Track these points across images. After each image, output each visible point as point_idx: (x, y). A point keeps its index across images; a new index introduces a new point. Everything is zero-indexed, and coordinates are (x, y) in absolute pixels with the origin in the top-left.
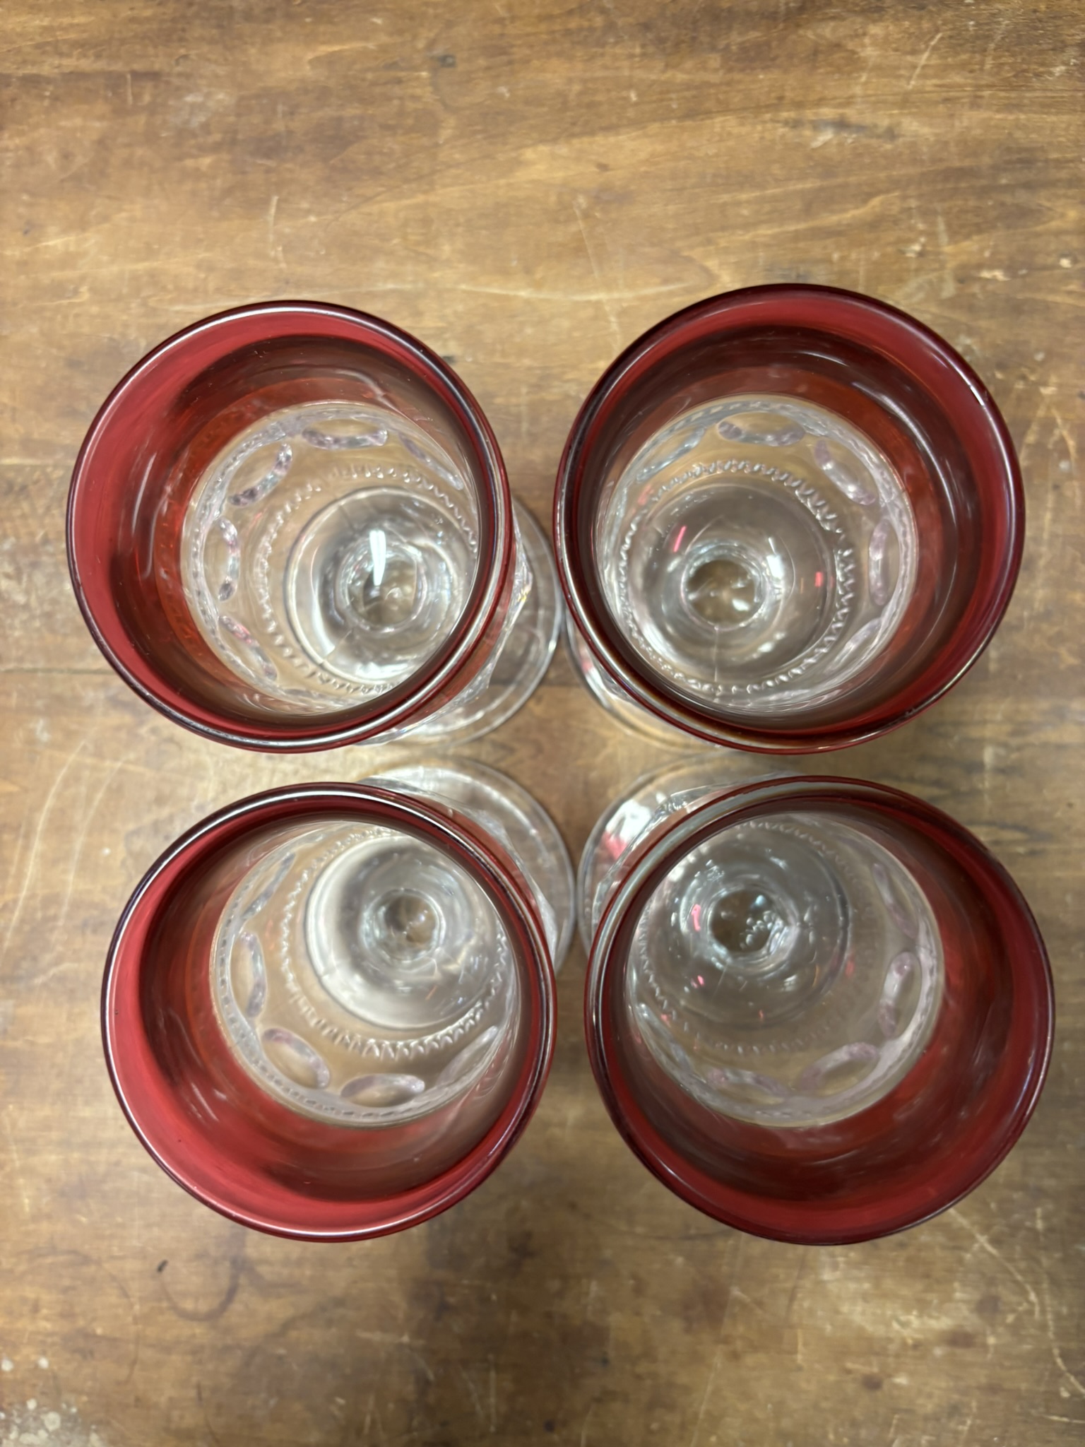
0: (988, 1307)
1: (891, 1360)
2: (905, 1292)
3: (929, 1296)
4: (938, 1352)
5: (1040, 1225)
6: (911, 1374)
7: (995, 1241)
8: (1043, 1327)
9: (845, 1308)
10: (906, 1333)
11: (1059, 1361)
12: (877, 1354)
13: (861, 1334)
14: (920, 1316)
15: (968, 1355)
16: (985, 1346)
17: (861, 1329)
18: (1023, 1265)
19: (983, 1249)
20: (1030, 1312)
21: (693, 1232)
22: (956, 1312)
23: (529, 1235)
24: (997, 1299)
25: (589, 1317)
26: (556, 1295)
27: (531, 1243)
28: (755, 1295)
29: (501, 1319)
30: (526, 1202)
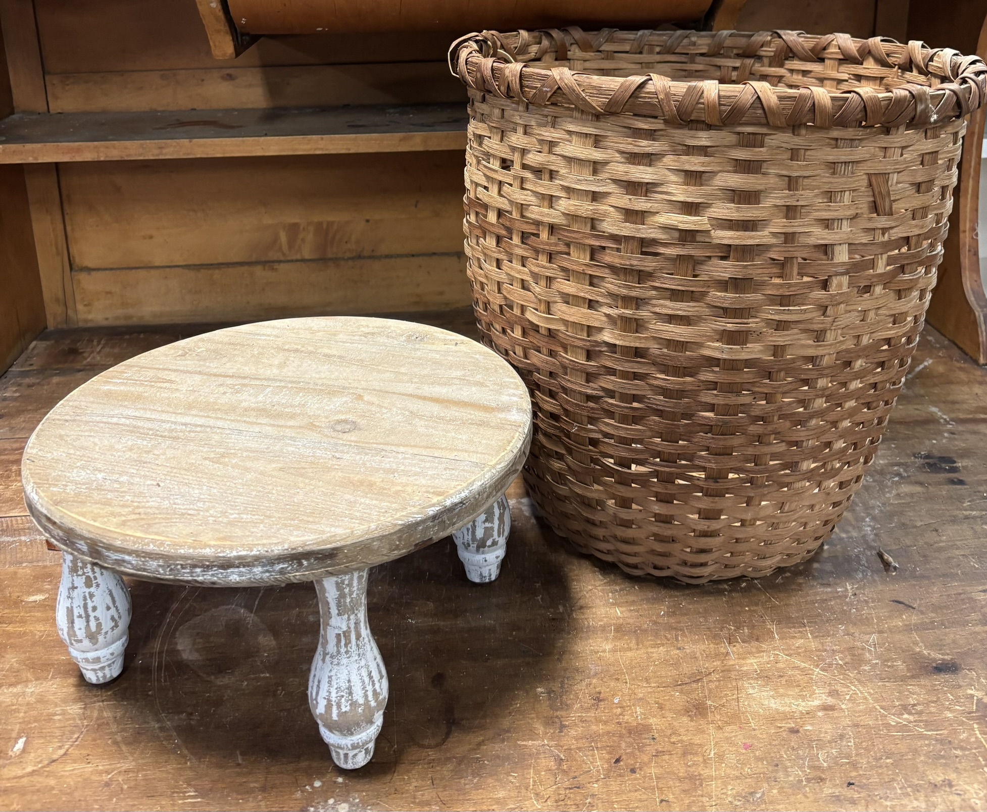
0: (833, 693)
1: (799, 720)
2: (792, 693)
3: (804, 694)
4: (820, 714)
5: (840, 662)
6: (812, 724)
7: (823, 670)
8: (865, 698)
9: (766, 703)
10: (801, 709)
11: (882, 711)
12: (791, 718)
13: (778, 712)
14: (803, 701)
15: (836, 714)
16: (842, 709)
17: (776, 709)
18: (842, 677)
19: (818, 673)
20: (856, 694)
21: (680, 683)
22: (820, 698)
23: (600, 693)
24: (837, 691)
25: (640, 721)
26: (620, 715)
27: (602, 696)
28: (720, 703)
29: (594, 727)
30: (594, 681)
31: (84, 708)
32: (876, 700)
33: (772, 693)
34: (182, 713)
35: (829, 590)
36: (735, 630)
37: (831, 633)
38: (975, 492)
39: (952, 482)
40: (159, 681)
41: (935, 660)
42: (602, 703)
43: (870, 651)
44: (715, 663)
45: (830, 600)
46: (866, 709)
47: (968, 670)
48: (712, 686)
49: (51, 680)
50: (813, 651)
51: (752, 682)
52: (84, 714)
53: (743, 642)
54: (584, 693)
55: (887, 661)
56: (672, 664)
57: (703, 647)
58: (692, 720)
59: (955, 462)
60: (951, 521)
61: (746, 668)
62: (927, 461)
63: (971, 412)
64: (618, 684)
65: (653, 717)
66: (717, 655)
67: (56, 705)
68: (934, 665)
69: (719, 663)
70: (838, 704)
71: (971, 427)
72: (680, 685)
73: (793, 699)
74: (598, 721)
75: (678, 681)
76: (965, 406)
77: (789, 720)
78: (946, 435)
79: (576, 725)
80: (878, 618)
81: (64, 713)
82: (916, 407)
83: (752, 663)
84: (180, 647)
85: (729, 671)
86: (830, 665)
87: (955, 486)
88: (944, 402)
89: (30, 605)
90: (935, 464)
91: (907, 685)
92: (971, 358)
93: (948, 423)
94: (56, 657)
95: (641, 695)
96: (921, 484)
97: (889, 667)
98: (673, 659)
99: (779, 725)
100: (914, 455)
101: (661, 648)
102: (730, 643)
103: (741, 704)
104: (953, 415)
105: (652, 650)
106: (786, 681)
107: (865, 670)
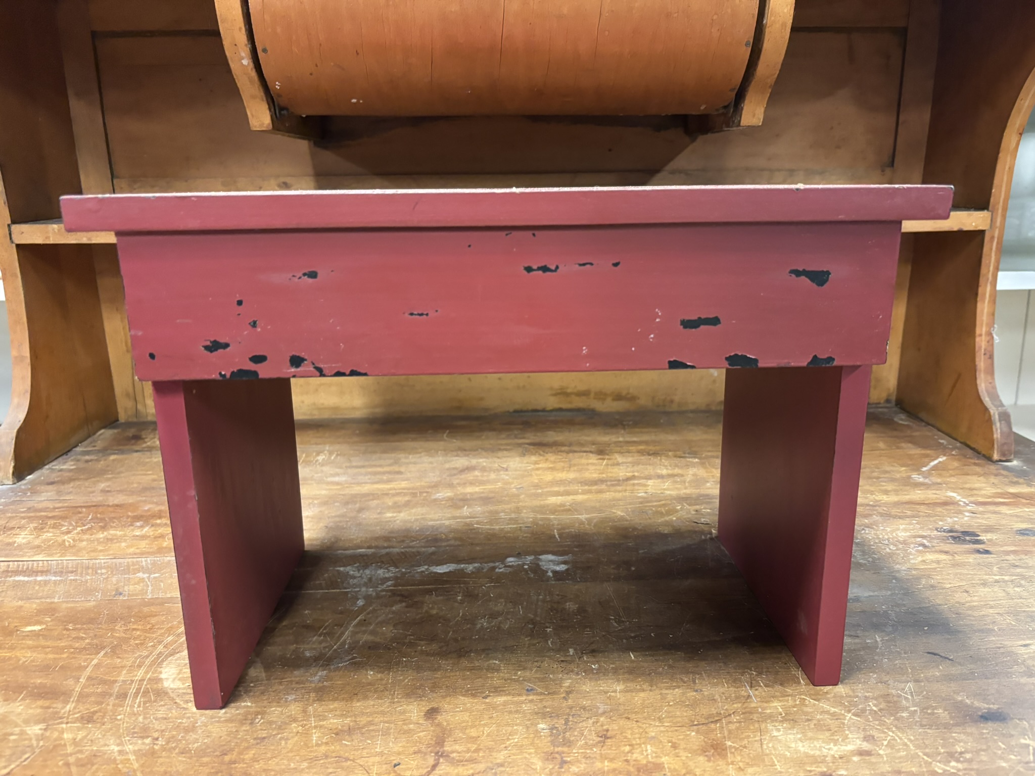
0: (868, 738)
1: (831, 764)
2: (822, 737)
3: (836, 738)
4: (856, 759)
5: (875, 708)
6: (847, 769)
7: (855, 715)
8: (906, 745)
9: (793, 745)
10: (832, 753)
11: (925, 757)
12: (822, 762)
13: (807, 755)
14: (835, 745)
15: (873, 759)
16: (879, 755)
17: (805, 752)
18: (877, 722)
19: (851, 718)
20: (894, 739)
21: (696, 723)
22: (855, 742)
23: (607, 730)
24: (873, 737)
25: (650, 759)
26: (628, 753)
27: (609, 734)
28: (741, 744)
29: (598, 765)
30: (602, 719)
31: (45, 730)
32: (918, 747)
33: (799, 736)
34: (148, 737)
35: (857, 641)
36: (756, 675)
37: (863, 680)
38: (1003, 560)
39: (978, 552)
40: (132, 706)
41: (979, 709)
42: (609, 740)
43: (906, 698)
44: (735, 705)
45: (860, 650)
46: (907, 755)
47: (1019, 719)
48: (732, 727)
49: (19, 702)
50: (843, 697)
51: (777, 724)
52: (42, 735)
53: (766, 686)
54: (590, 730)
55: (927, 708)
56: (688, 705)
57: (722, 690)
58: (709, 761)
59: (978, 536)
60: (982, 584)
61: (768, 711)
62: (951, 534)
63: (990, 497)
64: (628, 723)
65: (665, 756)
66: (737, 698)
67: (16, 726)
68: (980, 713)
69: (740, 705)
70: (875, 750)
71: (991, 508)
72: (696, 725)
73: (823, 742)
74: (603, 758)
75: (694, 721)
76: (983, 492)
77: (820, 765)
78: (967, 514)
79: (578, 761)
80: (913, 668)
81: (22, 733)
82: (934, 492)
83: (777, 706)
84: (163, 676)
85: (751, 713)
86: (863, 711)
87: (981, 555)
88: (962, 489)
89: (24, 634)
90: (959, 537)
91: (951, 733)
92: (984, 456)
93: (967, 505)
94: (32, 681)
95: (653, 734)
96: (946, 553)
97: (929, 714)
98: (689, 700)
99: (808, 769)
100: (937, 529)
101: (677, 690)
102: (751, 687)
103: (765, 747)
104: (972, 499)
105: (667, 692)
106: (815, 725)
107: (903, 717)
